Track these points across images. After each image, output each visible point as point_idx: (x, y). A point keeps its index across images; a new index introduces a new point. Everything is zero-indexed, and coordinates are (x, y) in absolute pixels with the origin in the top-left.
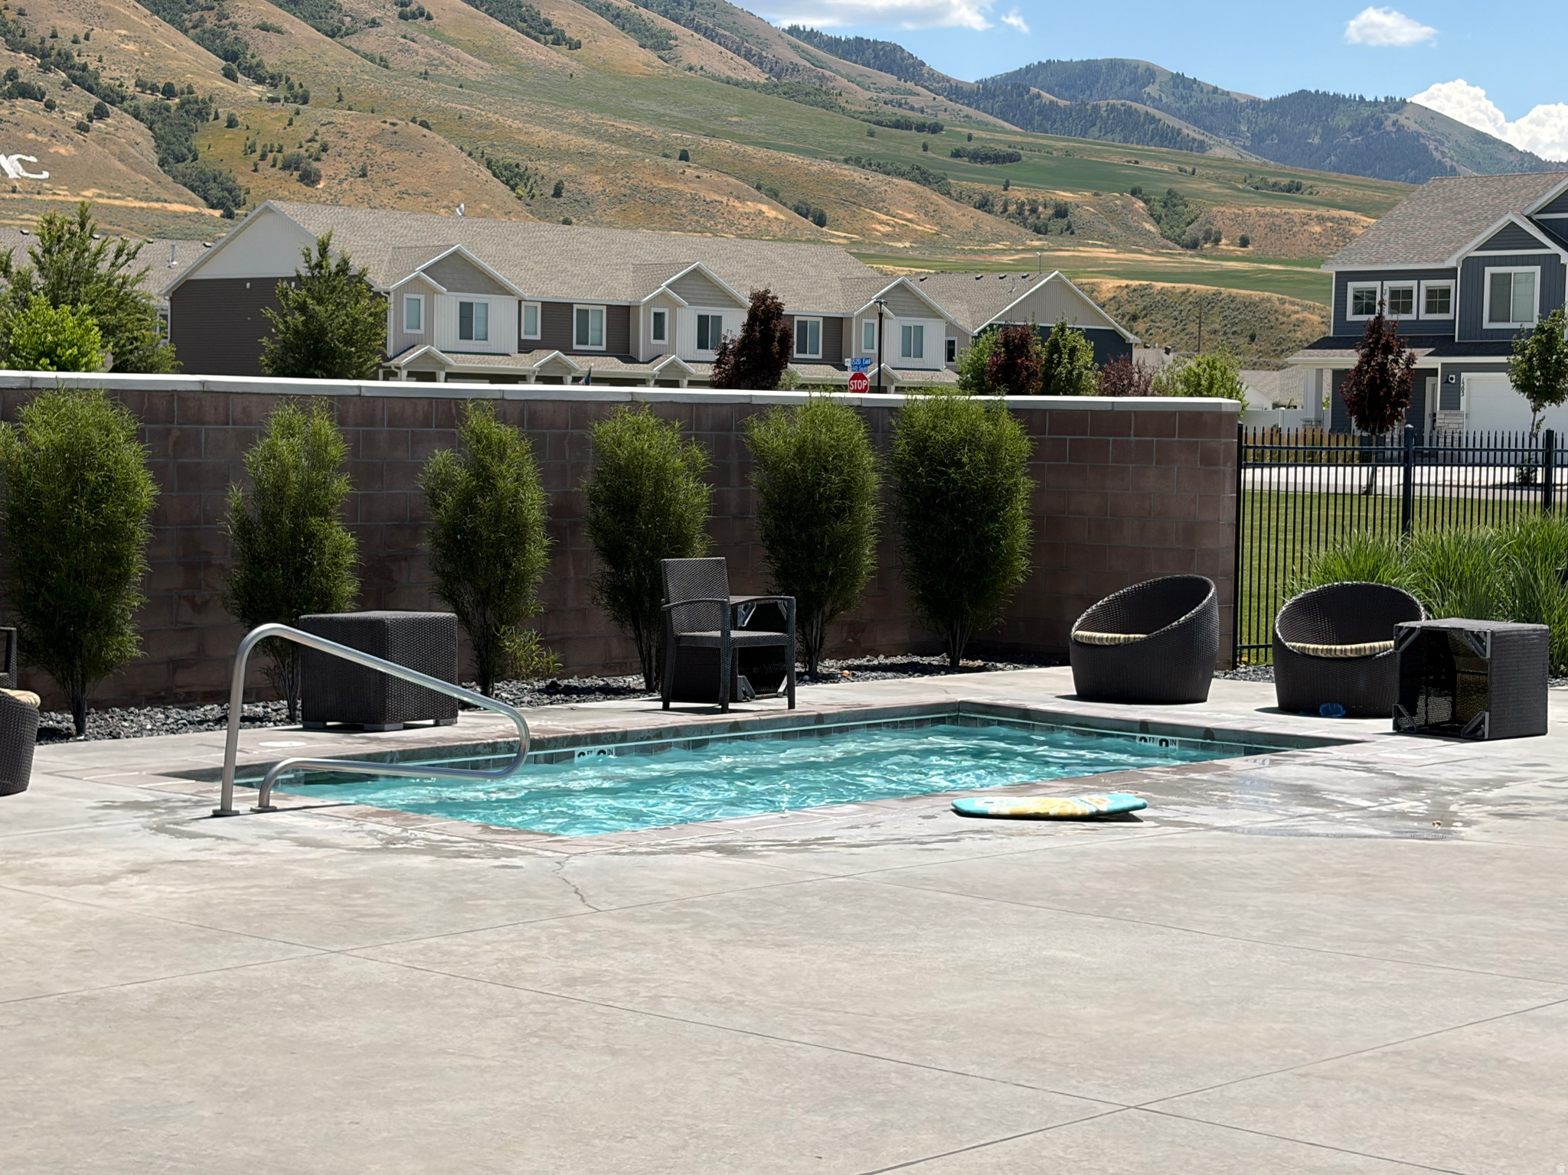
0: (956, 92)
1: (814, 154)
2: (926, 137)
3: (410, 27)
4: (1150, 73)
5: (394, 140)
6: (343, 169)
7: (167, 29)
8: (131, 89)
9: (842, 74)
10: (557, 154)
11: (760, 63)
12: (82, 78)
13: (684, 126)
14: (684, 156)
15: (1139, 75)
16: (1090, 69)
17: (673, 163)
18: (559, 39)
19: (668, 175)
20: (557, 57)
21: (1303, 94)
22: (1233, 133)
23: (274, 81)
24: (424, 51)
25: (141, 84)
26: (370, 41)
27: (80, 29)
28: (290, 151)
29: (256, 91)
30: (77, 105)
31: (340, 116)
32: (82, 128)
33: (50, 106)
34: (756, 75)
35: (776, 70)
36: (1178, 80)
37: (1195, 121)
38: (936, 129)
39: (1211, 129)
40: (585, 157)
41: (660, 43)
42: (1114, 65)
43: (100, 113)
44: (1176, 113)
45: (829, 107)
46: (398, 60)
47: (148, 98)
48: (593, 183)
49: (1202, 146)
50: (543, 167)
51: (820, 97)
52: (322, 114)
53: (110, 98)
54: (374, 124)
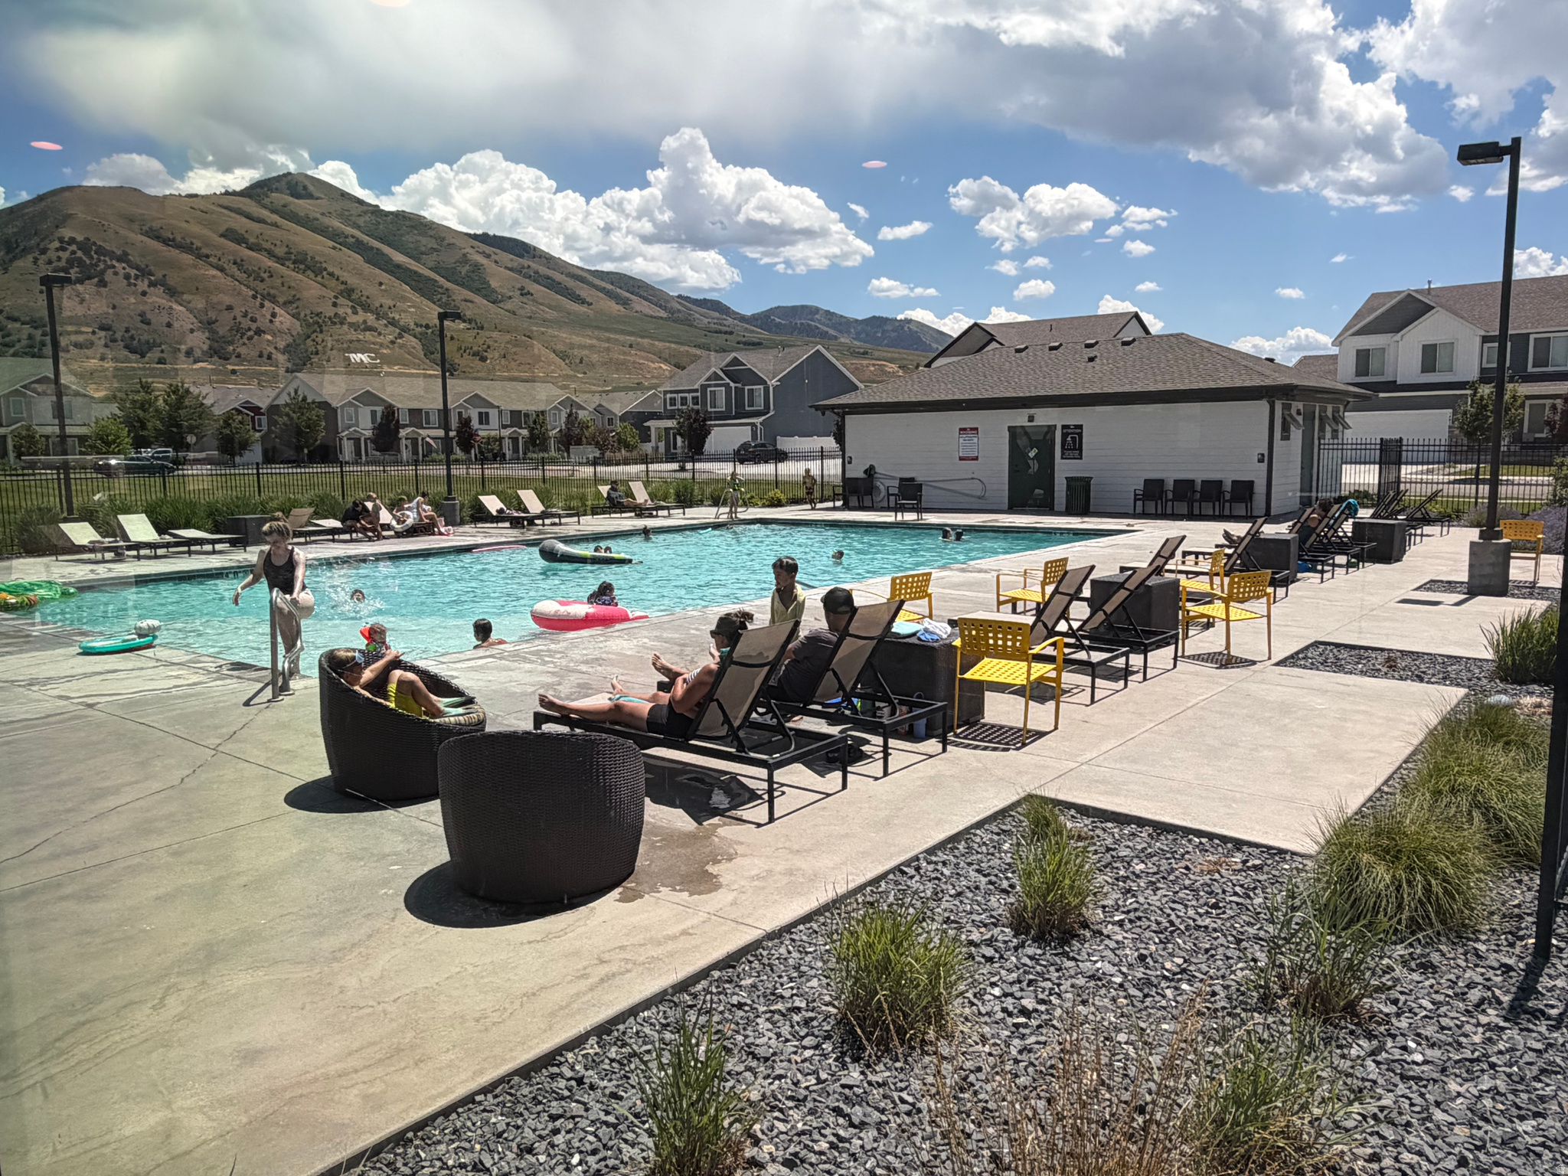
0: (743, 318)
1: (682, 344)
2: (727, 336)
3: (524, 299)
4: (817, 310)
5: (516, 344)
6: (497, 355)
7: (426, 302)
8: (412, 326)
9: (697, 313)
10: (582, 347)
11: (665, 309)
12: (393, 323)
13: (631, 334)
14: (631, 346)
15: (813, 311)
16: (794, 308)
17: (627, 349)
18: (583, 302)
19: (625, 353)
20: (583, 309)
21: (874, 317)
22: (848, 332)
23: (470, 321)
24: (530, 308)
25: (416, 324)
26: (509, 306)
27: (391, 303)
28: (475, 349)
29: (462, 326)
30: (390, 333)
31: (495, 334)
32: (393, 342)
33: (380, 334)
34: (663, 314)
35: (672, 312)
36: (828, 312)
37: (835, 329)
38: (731, 333)
39: (841, 332)
40: (591, 347)
41: (625, 303)
42: (803, 307)
43: (400, 336)
44: (827, 326)
45: (691, 326)
46: (521, 312)
47: (419, 329)
48: (595, 357)
49: (836, 338)
50: (576, 352)
51: (688, 322)
52: (487, 334)
53: (405, 330)
54: (508, 337)
